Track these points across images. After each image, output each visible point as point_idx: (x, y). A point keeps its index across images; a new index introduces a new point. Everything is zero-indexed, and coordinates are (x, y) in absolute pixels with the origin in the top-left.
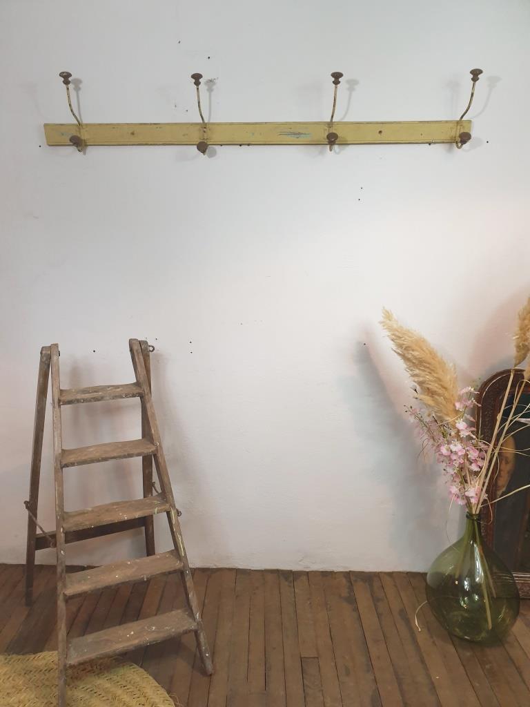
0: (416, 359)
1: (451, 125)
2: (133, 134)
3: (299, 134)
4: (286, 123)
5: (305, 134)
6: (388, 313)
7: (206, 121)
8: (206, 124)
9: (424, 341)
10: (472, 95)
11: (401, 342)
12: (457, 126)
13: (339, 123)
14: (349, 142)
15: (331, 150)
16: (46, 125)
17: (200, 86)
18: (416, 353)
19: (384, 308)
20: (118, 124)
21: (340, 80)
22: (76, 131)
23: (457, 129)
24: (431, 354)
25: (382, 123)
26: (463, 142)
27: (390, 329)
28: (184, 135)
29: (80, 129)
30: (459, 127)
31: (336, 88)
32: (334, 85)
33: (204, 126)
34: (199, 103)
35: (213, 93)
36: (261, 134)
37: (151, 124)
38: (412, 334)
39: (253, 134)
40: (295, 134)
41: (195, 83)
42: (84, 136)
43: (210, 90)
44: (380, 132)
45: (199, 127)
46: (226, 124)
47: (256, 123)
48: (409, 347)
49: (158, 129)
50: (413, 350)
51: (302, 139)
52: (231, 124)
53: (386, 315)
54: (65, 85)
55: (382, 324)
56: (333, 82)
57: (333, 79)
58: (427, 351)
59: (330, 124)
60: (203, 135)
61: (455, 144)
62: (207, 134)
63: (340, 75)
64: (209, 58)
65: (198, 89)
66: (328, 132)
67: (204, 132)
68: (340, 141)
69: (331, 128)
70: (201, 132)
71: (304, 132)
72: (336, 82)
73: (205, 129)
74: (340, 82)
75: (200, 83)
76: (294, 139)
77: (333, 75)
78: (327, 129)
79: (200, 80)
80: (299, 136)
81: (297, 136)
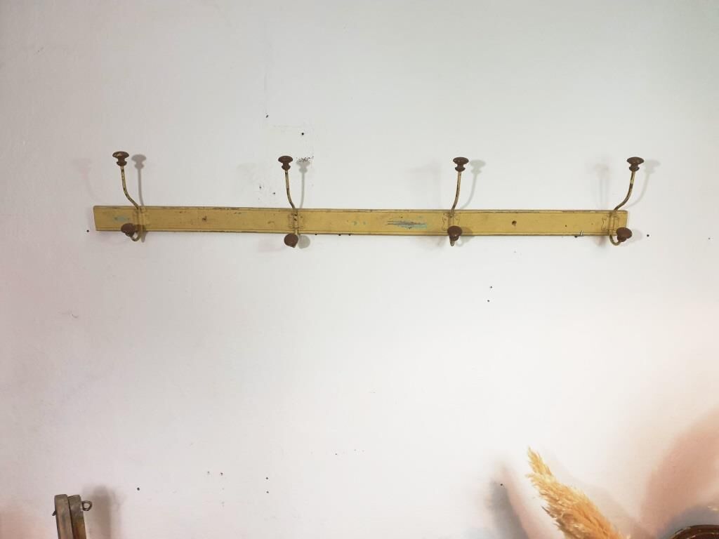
0: (580, 532)
1: (601, 216)
2: (205, 219)
3: (412, 223)
4: (396, 211)
5: (419, 224)
6: (535, 456)
7: (297, 206)
8: (297, 210)
9: (589, 505)
10: (631, 186)
11: (559, 507)
12: (610, 217)
13: (461, 211)
14: (474, 234)
15: (452, 244)
16: (96, 208)
17: (289, 170)
18: (581, 526)
19: (530, 449)
20: (187, 208)
21: (465, 166)
22: (134, 215)
23: (610, 221)
24: (601, 525)
25: (516, 212)
26: (621, 239)
27: (542, 484)
28: (269, 223)
29: (137, 213)
30: (612, 219)
31: (459, 175)
32: (457, 172)
33: (294, 213)
34: (288, 189)
35: (306, 174)
36: (364, 223)
37: (228, 209)
38: (572, 494)
39: (356, 223)
40: (406, 224)
41: (283, 167)
42: (144, 220)
43: (303, 170)
44: (514, 223)
45: (290, 213)
46: (321, 210)
47: (359, 211)
48: (569, 515)
49: (237, 215)
50: (576, 520)
51: (415, 229)
52: (329, 211)
53: (532, 459)
54: (119, 167)
55: (530, 479)
56: (456, 169)
57: (456, 165)
58: (595, 521)
59: (451, 213)
60: (294, 223)
61: (608, 238)
62: (298, 222)
63: (465, 161)
64: (303, 134)
65: (286, 174)
66: (449, 221)
67: (295, 220)
68: (463, 234)
69: (452, 219)
70: (291, 220)
71: (418, 222)
72: (460, 169)
73: (296, 217)
74: (464, 169)
75: (289, 167)
76: (405, 229)
77: (456, 160)
78: (447, 218)
79: (290, 164)
80: (412, 226)
81: (410, 226)
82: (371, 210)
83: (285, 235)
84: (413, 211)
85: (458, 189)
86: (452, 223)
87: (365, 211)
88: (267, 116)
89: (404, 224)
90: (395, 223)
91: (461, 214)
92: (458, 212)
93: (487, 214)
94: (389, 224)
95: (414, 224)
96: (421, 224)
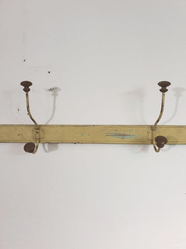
3: (124, 135)
4: (112, 126)
5: (130, 135)
8: (39, 126)
17: (29, 93)
21: (167, 88)
28: (19, 135)
31: (163, 95)
32: (161, 93)
33: (37, 128)
34: (28, 107)
36: (89, 135)
39: (82, 135)
40: (120, 135)
41: (24, 90)
45: (33, 128)
47: (85, 126)
51: (127, 139)
52: (62, 126)
56: (161, 90)
57: (160, 88)
62: (39, 135)
63: (168, 84)
64: (49, 72)
65: (27, 95)
66: (152, 134)
67: (37, 132)
68: (167, 143)
69: (154, 132)
70: (35, 133)
71: (128, 134)
72: (164, 90)
73: (37, 131)
74: (167, 90)
75: (29, 90)
76: (119, 139)
77: (161, 84)
78: (151, 131)
79: (30, 87)
80: (124, 137)
81: (122, 137)
82: (94, 126)
83: (24, 144)
84: (124, 126)
85: (162, 106)
86: (154, 135)
87: (89, 126)
88: (25, 60)
89: (118, 136)
90: (111, 135)
91: (161, 128)
92: (159, 127)
93: (180, 128)
94: (107, 135)
95: (126, 136)
96: (131, 135)
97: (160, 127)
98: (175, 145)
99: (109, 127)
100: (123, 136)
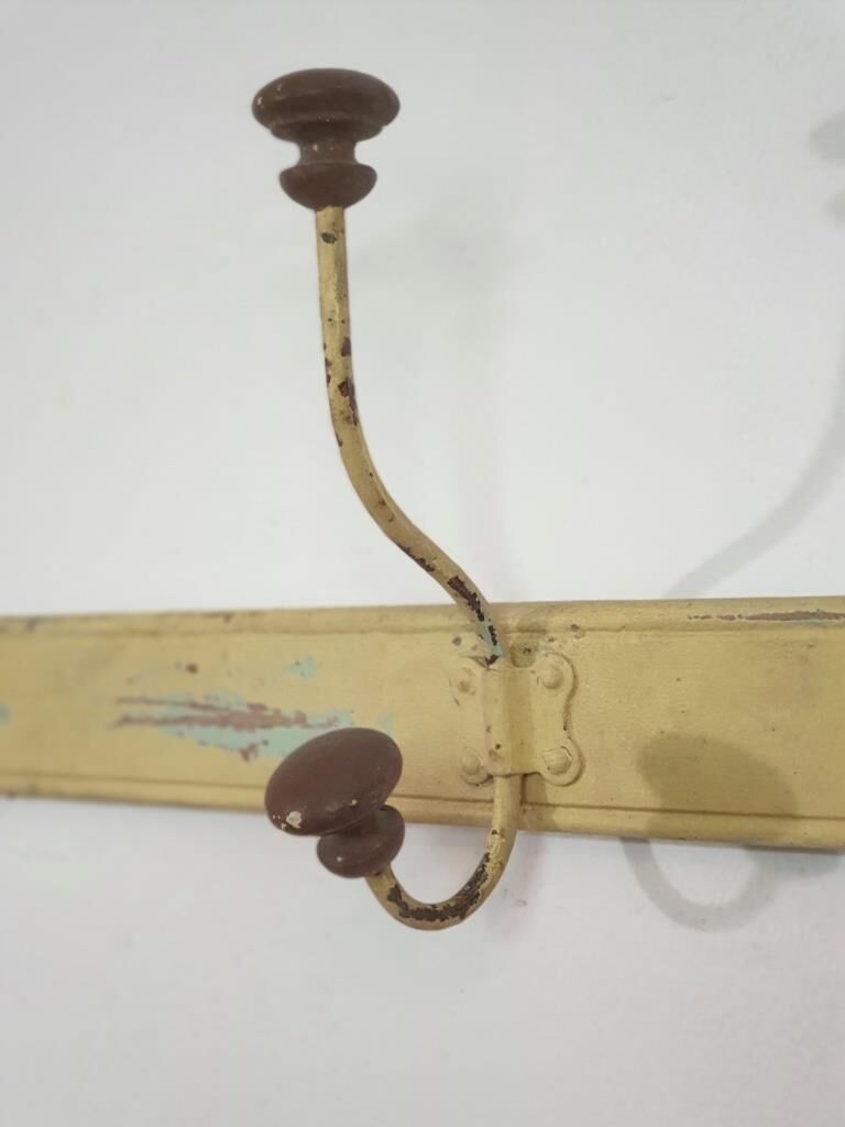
76: (216, 755)
80: (258, 735)
81: (246, 738)
89: (206, 722)
90: (158, 711)
91: (588, 638)
92: (558, 620)
93: (804, 634)
94: (126, 720)
95: (267, 724)
96: (309, 722)
97: (575, 627)
98: (828, 858)
99: (133, 632)
100: (252, 727)
